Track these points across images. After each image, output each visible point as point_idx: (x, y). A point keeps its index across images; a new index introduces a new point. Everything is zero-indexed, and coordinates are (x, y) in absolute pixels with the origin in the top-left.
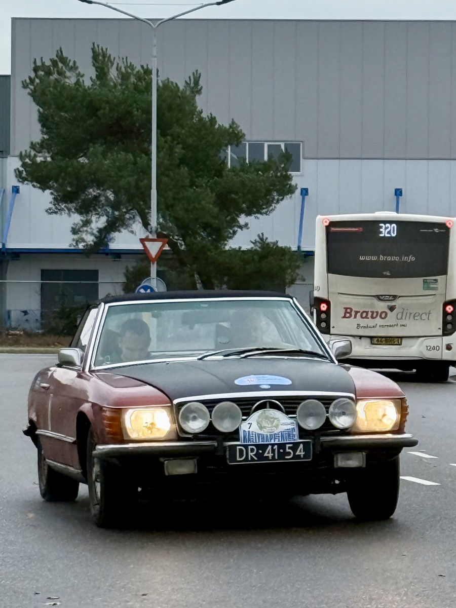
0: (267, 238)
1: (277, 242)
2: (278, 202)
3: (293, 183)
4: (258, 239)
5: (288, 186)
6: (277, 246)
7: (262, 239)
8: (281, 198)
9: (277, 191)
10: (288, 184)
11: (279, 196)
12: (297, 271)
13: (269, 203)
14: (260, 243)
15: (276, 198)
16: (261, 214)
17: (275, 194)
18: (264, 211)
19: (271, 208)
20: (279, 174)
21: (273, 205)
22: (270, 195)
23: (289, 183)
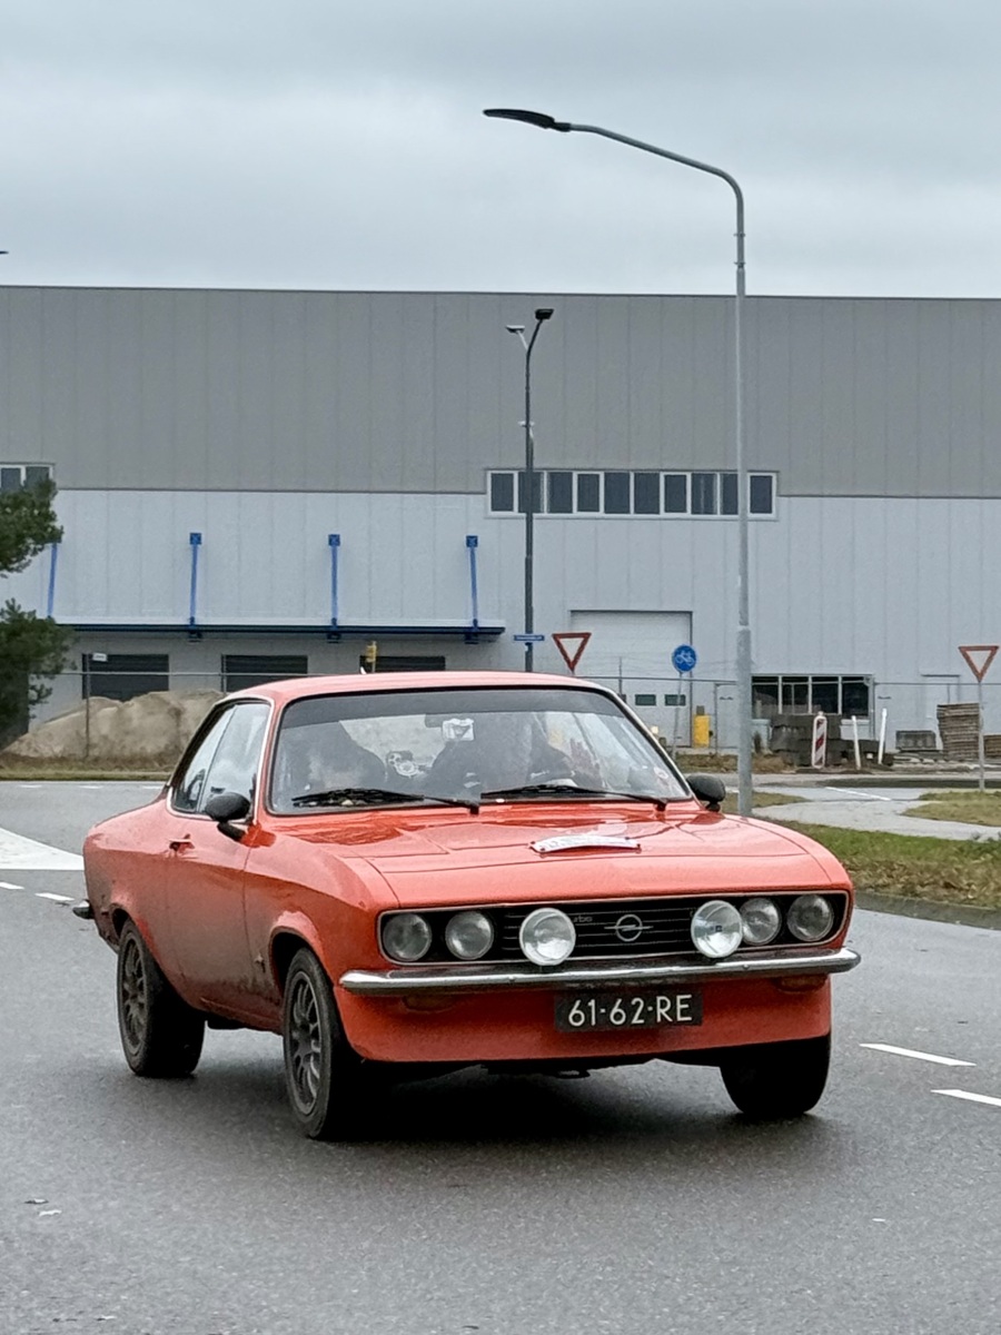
0: (19, 607)
1: (34, 612)
2: (35, 552)
3: (57, 524)
4: (6, 608)
5: (50, 530)
6: (34, 618)
7: (12, 608)
8: (40, 546)
9: (33, 537)
10: (49, 526)
11: (37, 543)
12: (64, 655)
13: (21, 555)
14: (9, 613)
15: (32, 546)
16: (10, 570)
17: (30, 541)
18: (15, 565)
19: (24, 561)
20: (36, 512)
21: (28, 557)
22: (24, 542)
23: (52, 524)
